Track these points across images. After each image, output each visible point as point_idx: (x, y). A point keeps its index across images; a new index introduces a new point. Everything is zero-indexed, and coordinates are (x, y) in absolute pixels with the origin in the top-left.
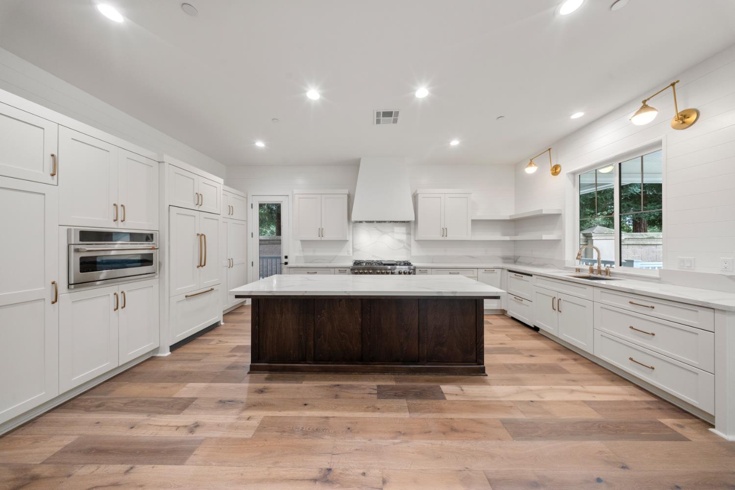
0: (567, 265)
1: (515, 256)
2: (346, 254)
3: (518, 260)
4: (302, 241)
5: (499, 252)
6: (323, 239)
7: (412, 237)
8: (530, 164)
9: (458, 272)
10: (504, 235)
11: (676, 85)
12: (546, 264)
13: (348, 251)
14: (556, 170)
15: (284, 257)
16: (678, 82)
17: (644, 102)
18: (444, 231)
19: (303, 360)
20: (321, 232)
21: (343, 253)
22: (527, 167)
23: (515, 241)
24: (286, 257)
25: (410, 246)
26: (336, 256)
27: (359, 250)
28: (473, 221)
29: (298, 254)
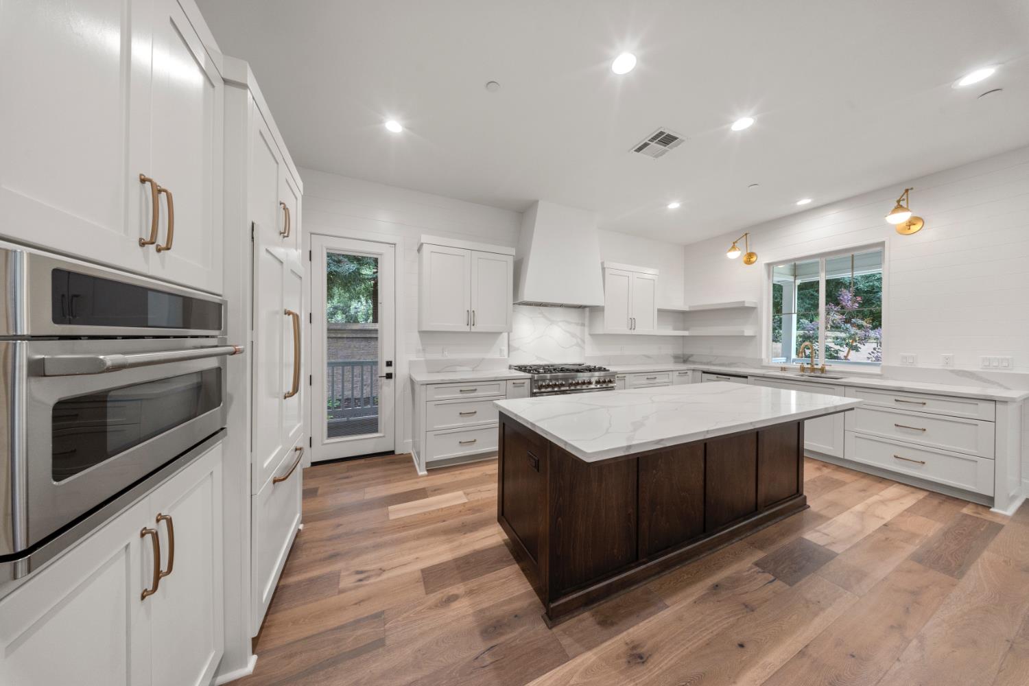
0: (765, 364)
1: (684, 355)
2: (497, 356)
3: (690, 359)
4: (424, 334)
5: (669, 350)
6: (473, 329)
7: (586, 329)
8: (734, 248)
9: (655, 376)
10: (675, 329)
11: (910, 191)
12: (735, 364)
13: (501, 351)
14: (750, 258)
15: (385, 364)
16: (912, 189)
17: (899, 202)
18: (632, 323)
19: (635, 560)
20: (471, 318)
21: (493, 355)
22: (730, 251)
23: (683, 336)
24: (389, 364)
25: (583, 341)
26: (483, 359)
27: (518, 349)
28: (659, 311)
29: (413, 358)
